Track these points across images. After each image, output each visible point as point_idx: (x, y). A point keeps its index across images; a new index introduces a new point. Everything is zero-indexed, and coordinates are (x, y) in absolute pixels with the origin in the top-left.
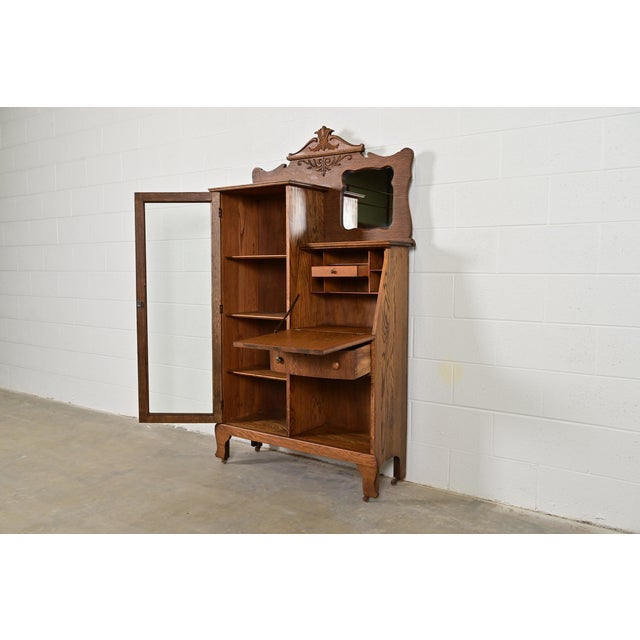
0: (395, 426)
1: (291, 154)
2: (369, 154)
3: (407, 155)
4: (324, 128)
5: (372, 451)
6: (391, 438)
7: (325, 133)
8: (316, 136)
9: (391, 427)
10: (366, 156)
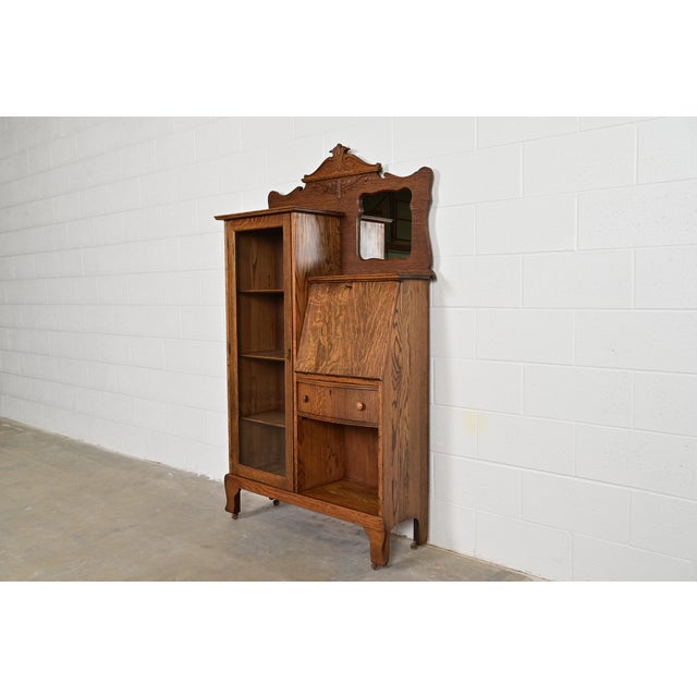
0: (411, 483)
1: (306, 176)
2: (386, 174)
3: (426, 176)
4: (340, 145)
5: (380, 513)
6: (407, 497)
7: (340, 151)
8: (331, 155)
9: (406, 485)
10: (383, 176)
